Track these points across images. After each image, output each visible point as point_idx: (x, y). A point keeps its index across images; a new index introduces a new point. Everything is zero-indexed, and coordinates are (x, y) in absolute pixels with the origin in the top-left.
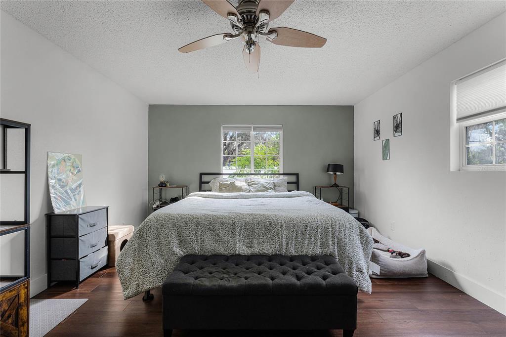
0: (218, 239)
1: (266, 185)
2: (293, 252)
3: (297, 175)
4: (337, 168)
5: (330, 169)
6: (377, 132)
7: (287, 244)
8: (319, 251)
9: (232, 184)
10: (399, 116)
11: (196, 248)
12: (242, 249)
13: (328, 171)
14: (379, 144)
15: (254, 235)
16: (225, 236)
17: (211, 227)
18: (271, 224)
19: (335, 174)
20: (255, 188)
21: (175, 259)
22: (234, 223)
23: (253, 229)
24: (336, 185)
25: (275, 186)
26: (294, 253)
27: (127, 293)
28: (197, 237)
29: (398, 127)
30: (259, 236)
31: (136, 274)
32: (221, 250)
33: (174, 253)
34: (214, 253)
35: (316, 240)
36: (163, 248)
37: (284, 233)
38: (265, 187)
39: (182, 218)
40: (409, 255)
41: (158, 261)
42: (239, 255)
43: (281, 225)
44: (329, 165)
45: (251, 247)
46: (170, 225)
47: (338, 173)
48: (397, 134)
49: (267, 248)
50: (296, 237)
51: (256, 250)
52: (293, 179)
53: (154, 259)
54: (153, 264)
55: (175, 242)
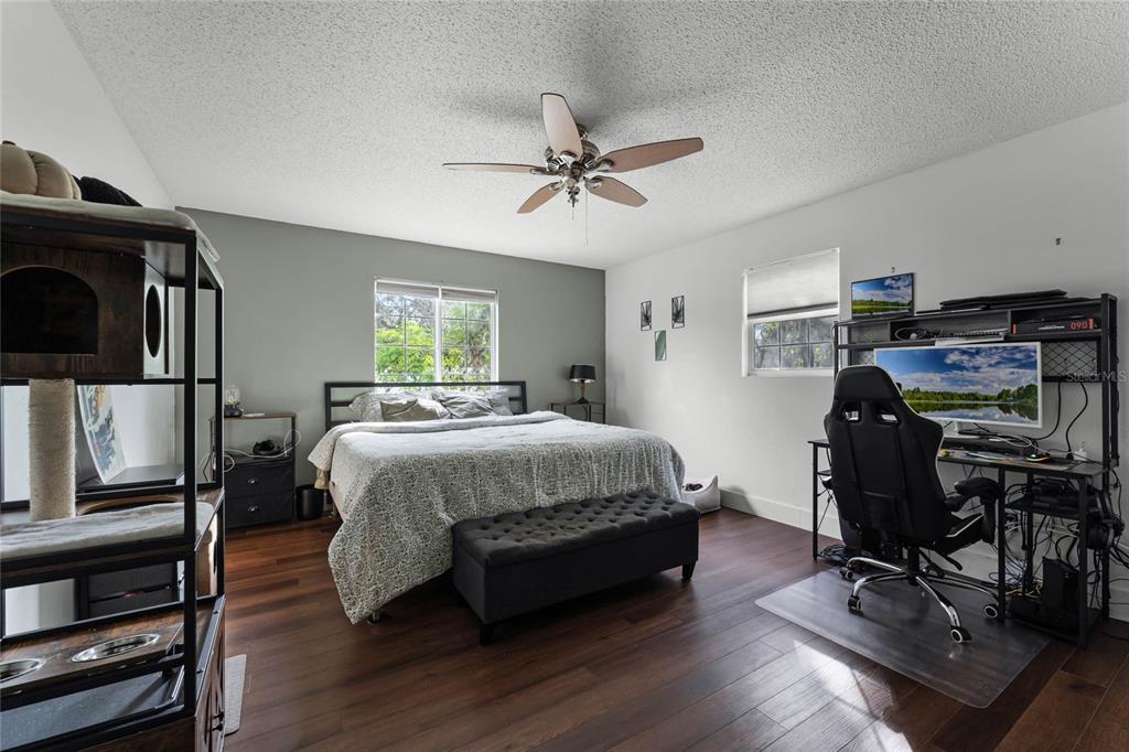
0: (507, 488)
1: (480, 403)
2: (606, 493)
3: (522, 385)
4: (586, 372)
5: (576, 374)
6: (647, 319)
7: (599, 482)
8: (634, 486)
9: (413, 404)
10: (680, 299)
11: (473, 508)
12: (543, 499)
13: (572, 377)
14: (650, 337)
15: (556, 475)
16: (518, 481)
17: (495, 470)
18: (577, 456)
19: (583, 381)
20: (461, 410)
21: (440, 531)
22: (529, 460)
23: (555, 465)
24: (583, 401)
25: (494, 405)
26: (608, 495)
27: (357, 610)
28: (475, 489)
29: (678, 315)
30: (563, 476)
31: (370, 572)
32: (515, 505)
33: (440, 522)
34: (502, 511)
35: (630, 472)
36: (418, 517)
37: (595, 466)
38: (479, 408)
39: (446, 461)
40: (701, 486)
41: (412, 540)
42: (539, 508)
43: (590, 456)
44: (573, 367)
45: (553, 494)
46: (427, 474)
47: (588, 381)
48: (676, 325)
49: (574, 492)
50: (609, 471)
51: (562, 497)
52: (516, 392)
53: (405, 538)
54: (403, 547)
55: (439, 501)
